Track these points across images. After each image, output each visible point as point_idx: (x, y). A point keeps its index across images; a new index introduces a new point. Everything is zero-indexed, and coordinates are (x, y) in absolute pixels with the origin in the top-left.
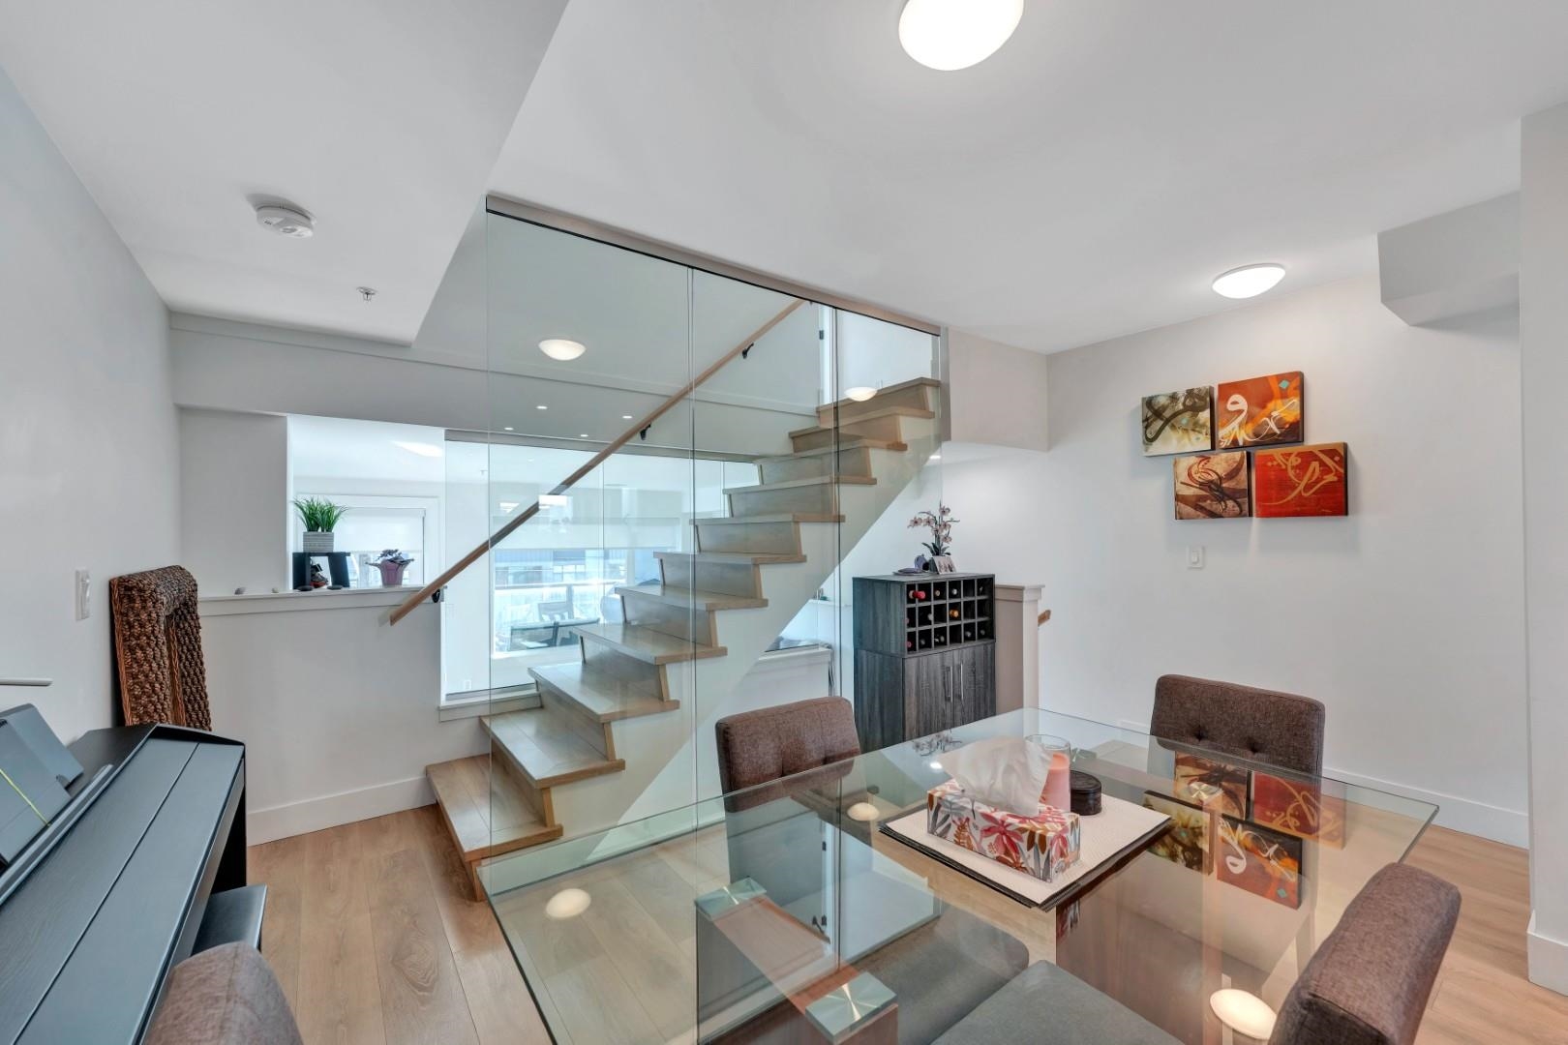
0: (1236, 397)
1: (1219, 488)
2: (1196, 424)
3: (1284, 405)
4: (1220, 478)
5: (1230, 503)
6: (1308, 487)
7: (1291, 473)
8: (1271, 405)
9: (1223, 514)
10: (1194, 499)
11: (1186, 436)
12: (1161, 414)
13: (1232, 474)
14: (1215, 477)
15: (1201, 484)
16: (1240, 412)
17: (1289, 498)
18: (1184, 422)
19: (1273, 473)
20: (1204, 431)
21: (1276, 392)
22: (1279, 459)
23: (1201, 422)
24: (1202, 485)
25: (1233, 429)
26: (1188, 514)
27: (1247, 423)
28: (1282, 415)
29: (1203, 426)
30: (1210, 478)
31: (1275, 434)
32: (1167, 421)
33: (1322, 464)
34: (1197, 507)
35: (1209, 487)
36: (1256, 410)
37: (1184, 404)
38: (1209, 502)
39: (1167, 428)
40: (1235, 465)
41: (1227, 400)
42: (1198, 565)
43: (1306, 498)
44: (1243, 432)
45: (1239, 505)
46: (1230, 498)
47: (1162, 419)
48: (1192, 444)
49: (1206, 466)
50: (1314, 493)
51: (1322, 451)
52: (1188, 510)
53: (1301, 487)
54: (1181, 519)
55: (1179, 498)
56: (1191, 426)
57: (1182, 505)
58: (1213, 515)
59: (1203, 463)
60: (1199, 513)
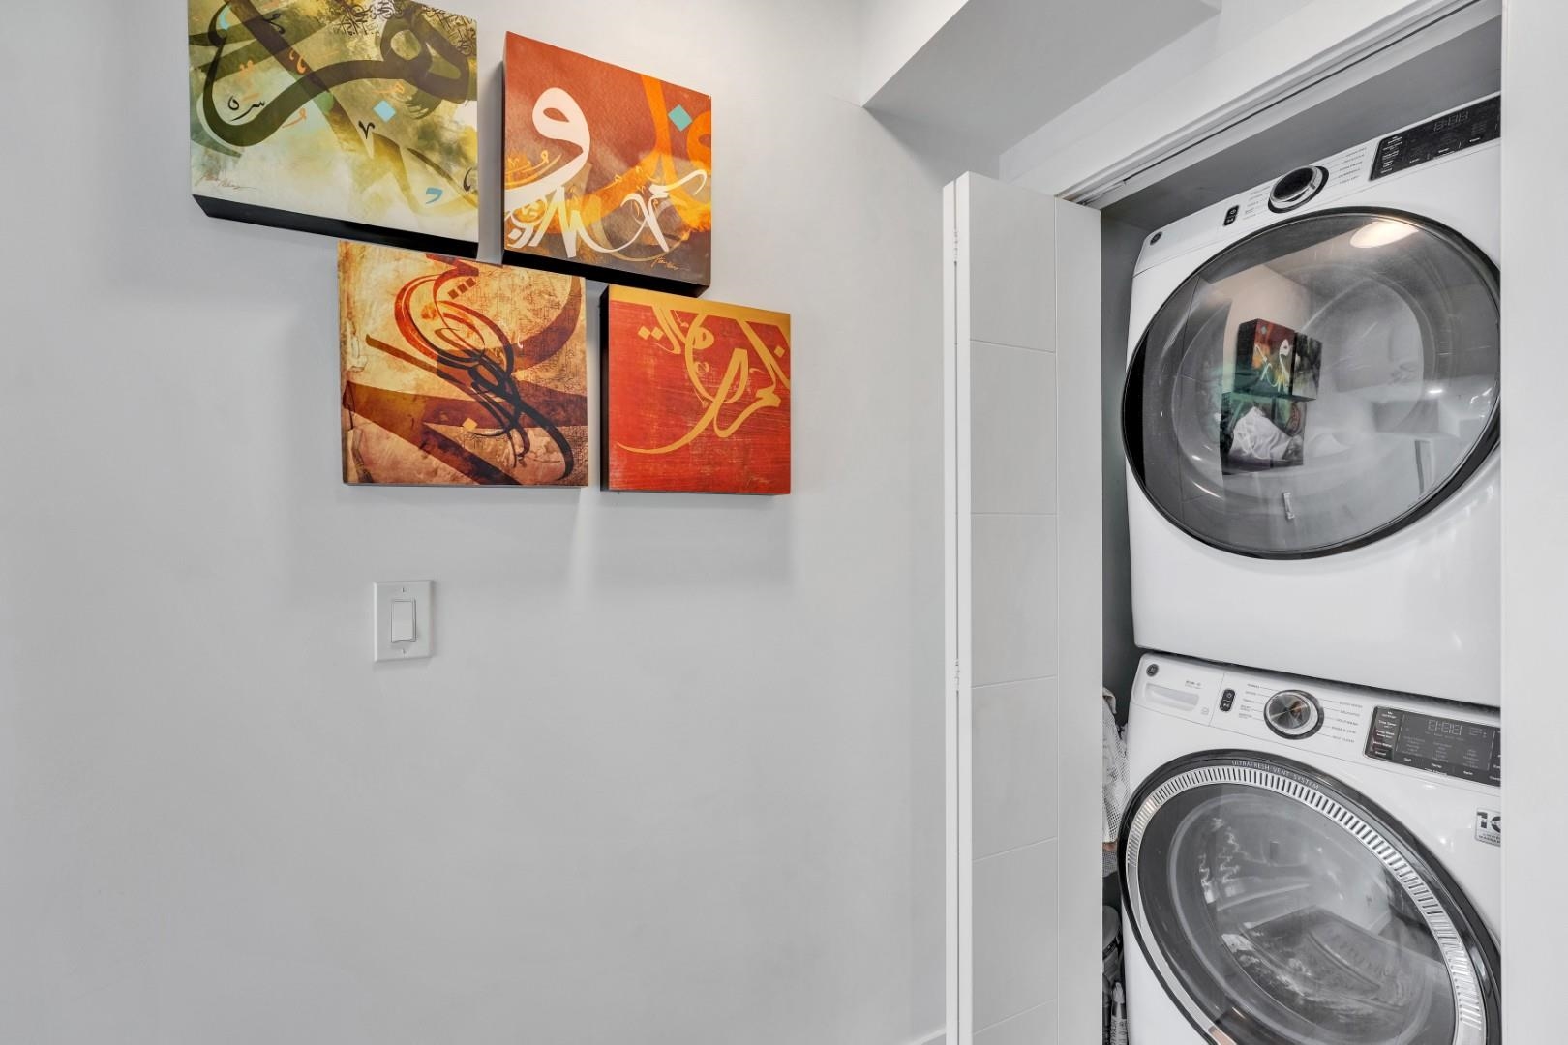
0: (556, 97)
1: (504, 381)
2: (429, 135)
3: (679, 175)
4: (508, 349)
5: (539, 438)
6: (727, 415)
7: (693, 369)
8: (649, 161)
9: (517, 473)
10: (417, 410)
11: (387, 162)
12: (286, 46)
13: (549, 342)
14: (492, 342)
15: (444, 357)
16: (570, 150)
17: (689, 437)
18: (385, 111)
19: (653, 362)
20: (457, 171)
21: (663, 135)
22: (667, 325)
23: (448, 136)
24: (449, 364)
25: (550, 197)
26: (395, 464)
27: (588, 192)
28: (674, 201)
29: (454, 152)
30: (473, 341)
31: (657, 249)
32: (314, 83)
33: (754, 359)
34: (427, 440)
35: (473, 372)
36: (612, 163)
37: (384, 43)
38: (470, 425)
39: (312, 110)
40: (554, 314)
41: (534, 100)
42: (413, 650)
43: (722, 443)
44: (576, 214)
45: (565, 448)
46: (539, 421)
47: (290, 66)
48: (412, 202)
49: (462, 300)
50: (737, 433)
51: (755, 327)
52: (394, 447)
53: (712, 413)
54: (367, 479)
55: (355, 399)
56: (407, 140)
57: (373, 428)
58: (483, 473)
59: (450, 285)
60: (434, 461)
